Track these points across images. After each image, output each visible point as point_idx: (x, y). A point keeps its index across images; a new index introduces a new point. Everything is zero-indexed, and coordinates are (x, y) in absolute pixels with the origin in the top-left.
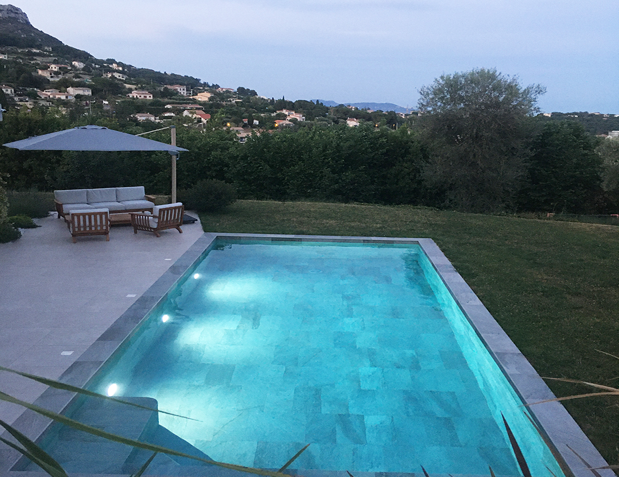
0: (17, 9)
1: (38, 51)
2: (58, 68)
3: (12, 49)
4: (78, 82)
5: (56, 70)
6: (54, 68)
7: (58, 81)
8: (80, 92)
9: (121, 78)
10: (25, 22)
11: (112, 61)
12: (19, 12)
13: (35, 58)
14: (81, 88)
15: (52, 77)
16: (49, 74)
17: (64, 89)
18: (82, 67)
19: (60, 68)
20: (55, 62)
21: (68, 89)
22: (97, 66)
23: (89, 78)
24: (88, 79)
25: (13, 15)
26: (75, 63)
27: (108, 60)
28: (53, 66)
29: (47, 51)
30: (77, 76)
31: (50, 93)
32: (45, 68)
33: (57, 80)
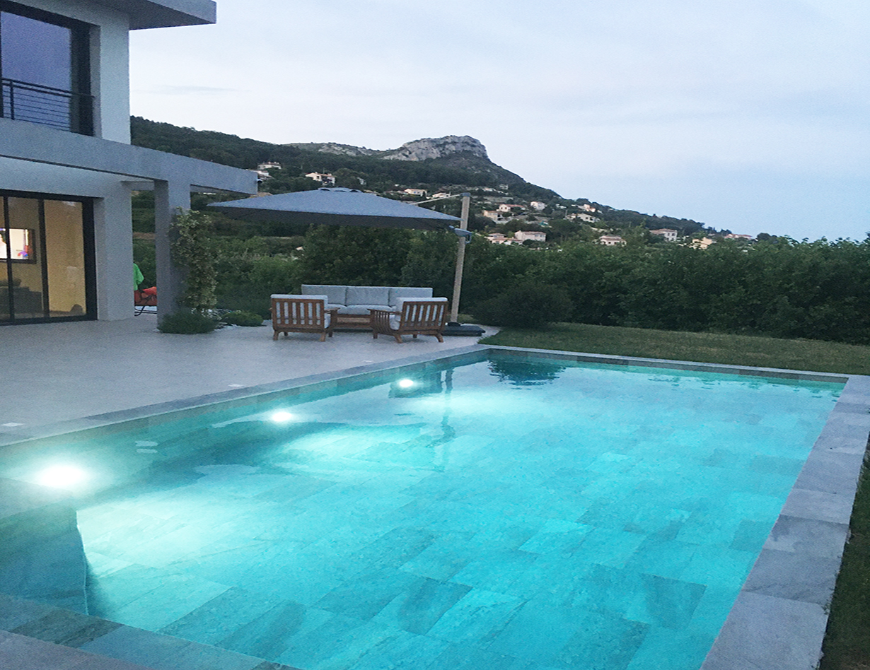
0: (475, 141)
1: (491, 190)
2: (509, 208)
3: (460, 188)
4: (531, 225)
5: (506, 211)
6: (505, 208)
7: (507, 224)
8: (531, 236)
9: (589, 220)
10: (481, 156)
11: (584, 201)
12: (476, 144)
13: (485, 198)
14: (533, 233)
15: (499, 219)
16: (496, 216)
17: (512, 233)
18: (543, 208)
19: (512, 209)
20: (508, 203)
21: (516, 233)
22: (562, 207)
23: (545, 220)
24: (544, 222)
25: (468, 148)
26: (535, 204)
27: (579, 200)
28: (503, 206)
29: (502, 190)
30: (531, 218)
31: (493, 238)
32: (493, 208)
33: (505, 222)
